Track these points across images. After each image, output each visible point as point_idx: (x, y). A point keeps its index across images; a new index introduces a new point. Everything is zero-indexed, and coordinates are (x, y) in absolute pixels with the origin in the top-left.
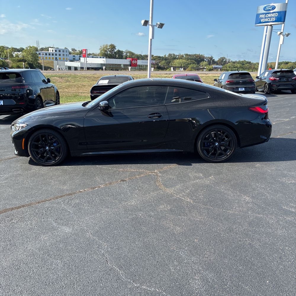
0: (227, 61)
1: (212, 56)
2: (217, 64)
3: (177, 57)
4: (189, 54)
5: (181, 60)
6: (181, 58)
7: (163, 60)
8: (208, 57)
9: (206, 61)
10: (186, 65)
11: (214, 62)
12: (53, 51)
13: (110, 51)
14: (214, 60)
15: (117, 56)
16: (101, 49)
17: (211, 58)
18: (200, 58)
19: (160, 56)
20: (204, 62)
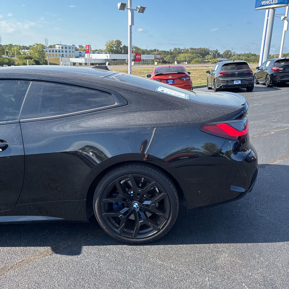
0: (233, 54)
1: (217, 50)
2: (222, 57)
3: (183, 51)
4: (194, 48)
5: (186, 55)
6: (187, 52)
7: (168, 54)
8: (213, 50)
9: (211, 55)
10: (191, 59)
11: (219, 55)
12: (59, 47)
13: (115, 47)
14: (219, 53)
15: (123, 51)
16: (107, 45)
17: (216, 52)
18: (205, 52)
19: (165, 50)
20: (209, 55)
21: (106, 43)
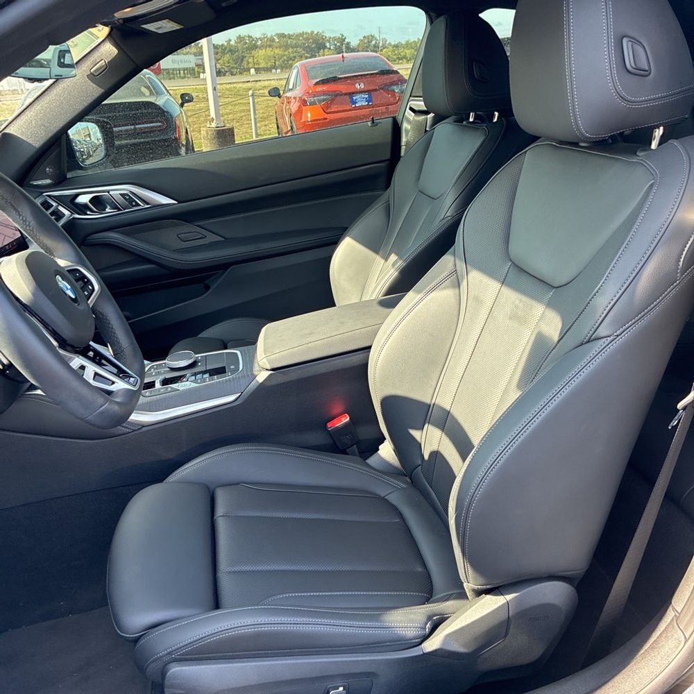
1: (343, 36)
3: (259, 43)
4: (286, 34)
5: (269, 52)
7: (224, 54)
8: (334, 37)
9: (330, 49)
10: (283, 62)
11: (350, 48)
14: (348, 43)
18: (314, 42)
20: (326, 50)
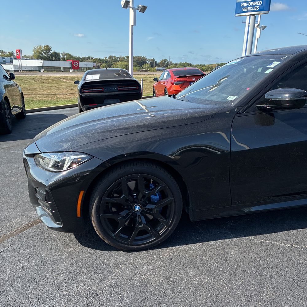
0: (169, 63)
1: (154, 59)
2: (160, 66)
3: (118, 59)
5: (122, 63)
6: (123, 61)
7: (103, 63)
8: (150, 59)
9: (148, 63)
11: (157, 65)
13: (45, 53)
14: (156, 62)
15: (54, 58)
16: (34, 50)
17: (153, 60)
18: (142, 60)
19: (101, 58)
20: (146, 64)
21: (34, 49)
